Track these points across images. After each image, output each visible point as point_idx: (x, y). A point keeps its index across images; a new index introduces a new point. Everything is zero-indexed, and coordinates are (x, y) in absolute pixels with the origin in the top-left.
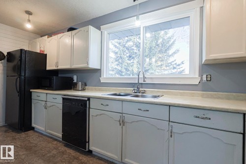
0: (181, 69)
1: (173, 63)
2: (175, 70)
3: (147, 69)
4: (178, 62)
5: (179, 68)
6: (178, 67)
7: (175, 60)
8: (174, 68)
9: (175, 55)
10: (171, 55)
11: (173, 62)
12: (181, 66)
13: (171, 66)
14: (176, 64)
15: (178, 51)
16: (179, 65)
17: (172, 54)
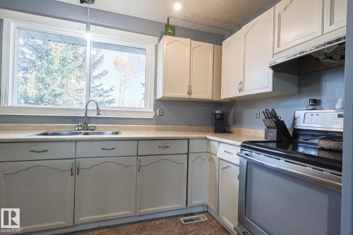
0: (110, 98)
1: (99, 88)
2: (102, 98)
3: (58, 92)
4: (106, 88)
5: (107, 97)
6: (105, 95)
7: (101, 85)
8: (101, 95)
9: (103, 77)
10: (96, 77)
11: (98, 86)
12: (109, 94)
13: (96, 92)
14: (102, 90)
15: (107, 72)
16: (106, 92)
17: (99, 75)
